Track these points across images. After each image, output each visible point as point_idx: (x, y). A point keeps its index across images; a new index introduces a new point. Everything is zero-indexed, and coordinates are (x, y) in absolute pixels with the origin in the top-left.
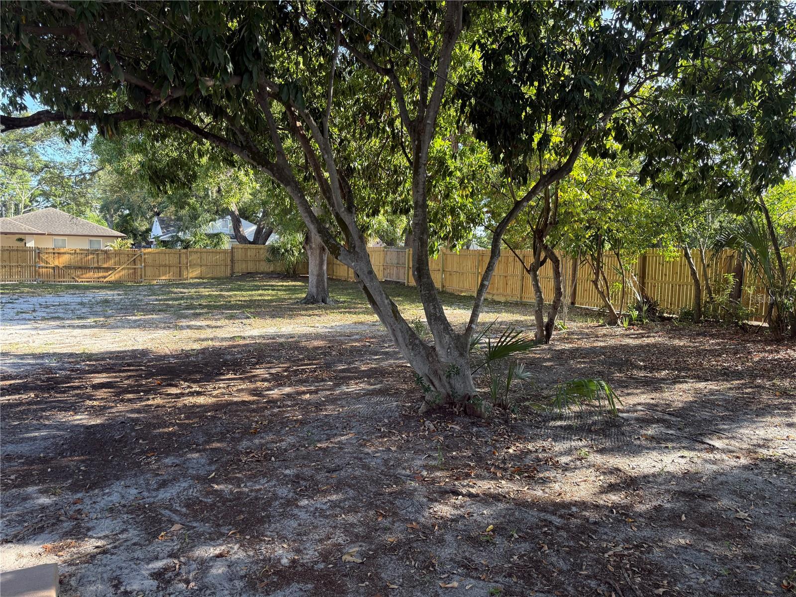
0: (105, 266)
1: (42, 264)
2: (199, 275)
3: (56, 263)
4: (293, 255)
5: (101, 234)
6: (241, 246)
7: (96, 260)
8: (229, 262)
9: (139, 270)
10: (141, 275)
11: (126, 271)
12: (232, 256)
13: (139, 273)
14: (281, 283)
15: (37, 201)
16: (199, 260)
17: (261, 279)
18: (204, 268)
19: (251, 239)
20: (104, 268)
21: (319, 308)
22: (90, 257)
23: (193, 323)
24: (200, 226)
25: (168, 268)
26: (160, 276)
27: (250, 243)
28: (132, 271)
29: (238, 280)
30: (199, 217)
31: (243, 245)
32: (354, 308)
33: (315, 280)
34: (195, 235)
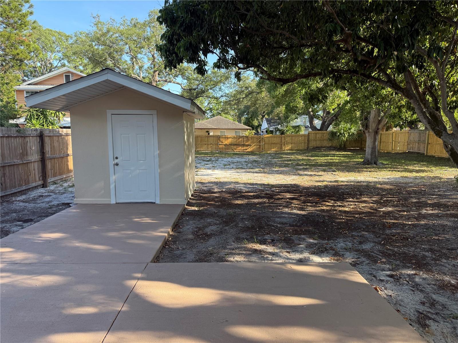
0: (247, 144)
1: (221, 143)
2: (290, 149)
3: (226, 143)
4: (344, 136)
5: (241, 128)
6: (313, 132)
7: (242, 141)
8: (306, 141)
9: (262, 146)
10: (263, 148)
11: (256, 146)
12: (308, 138)
13: (262, 148)
14: (339, 153)
15: (207, 113)
16: (291, 140)
17: (325, 151)
18: (293, 145)
19: (319, 127)
20: (246, 145)
21: (373, 167)
22: (240, 139)
23: (305, 173)
24: (290, 122)
25: (275, 145)
26: (271, 149)
27: (318, 130)
28: (258, 146)
29: (311, 151)
30: (289, 117)
31: (315, 131)
32: (396, 168)
33: (370, 151)
34: (287, 127)
